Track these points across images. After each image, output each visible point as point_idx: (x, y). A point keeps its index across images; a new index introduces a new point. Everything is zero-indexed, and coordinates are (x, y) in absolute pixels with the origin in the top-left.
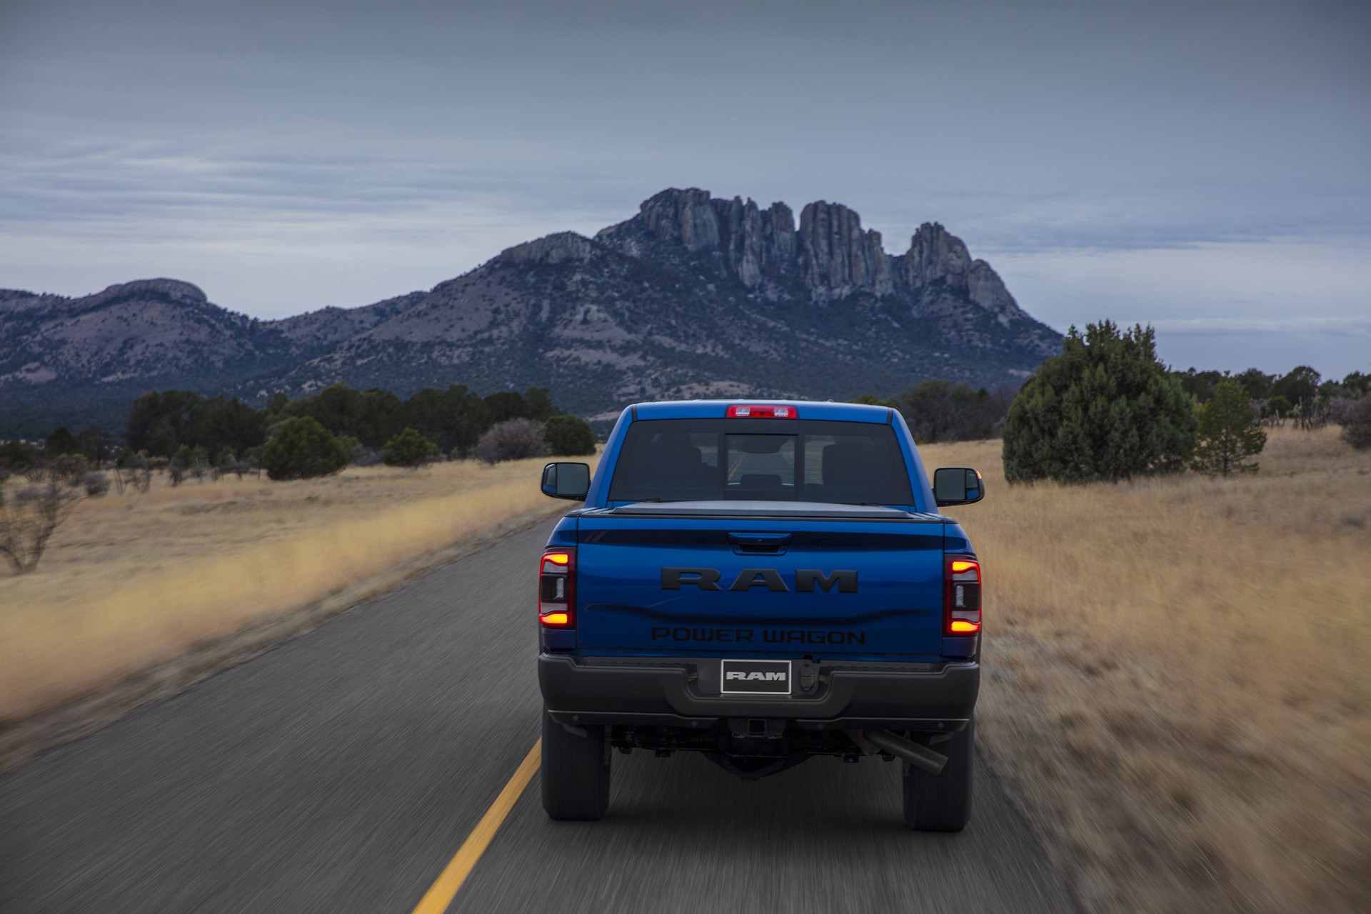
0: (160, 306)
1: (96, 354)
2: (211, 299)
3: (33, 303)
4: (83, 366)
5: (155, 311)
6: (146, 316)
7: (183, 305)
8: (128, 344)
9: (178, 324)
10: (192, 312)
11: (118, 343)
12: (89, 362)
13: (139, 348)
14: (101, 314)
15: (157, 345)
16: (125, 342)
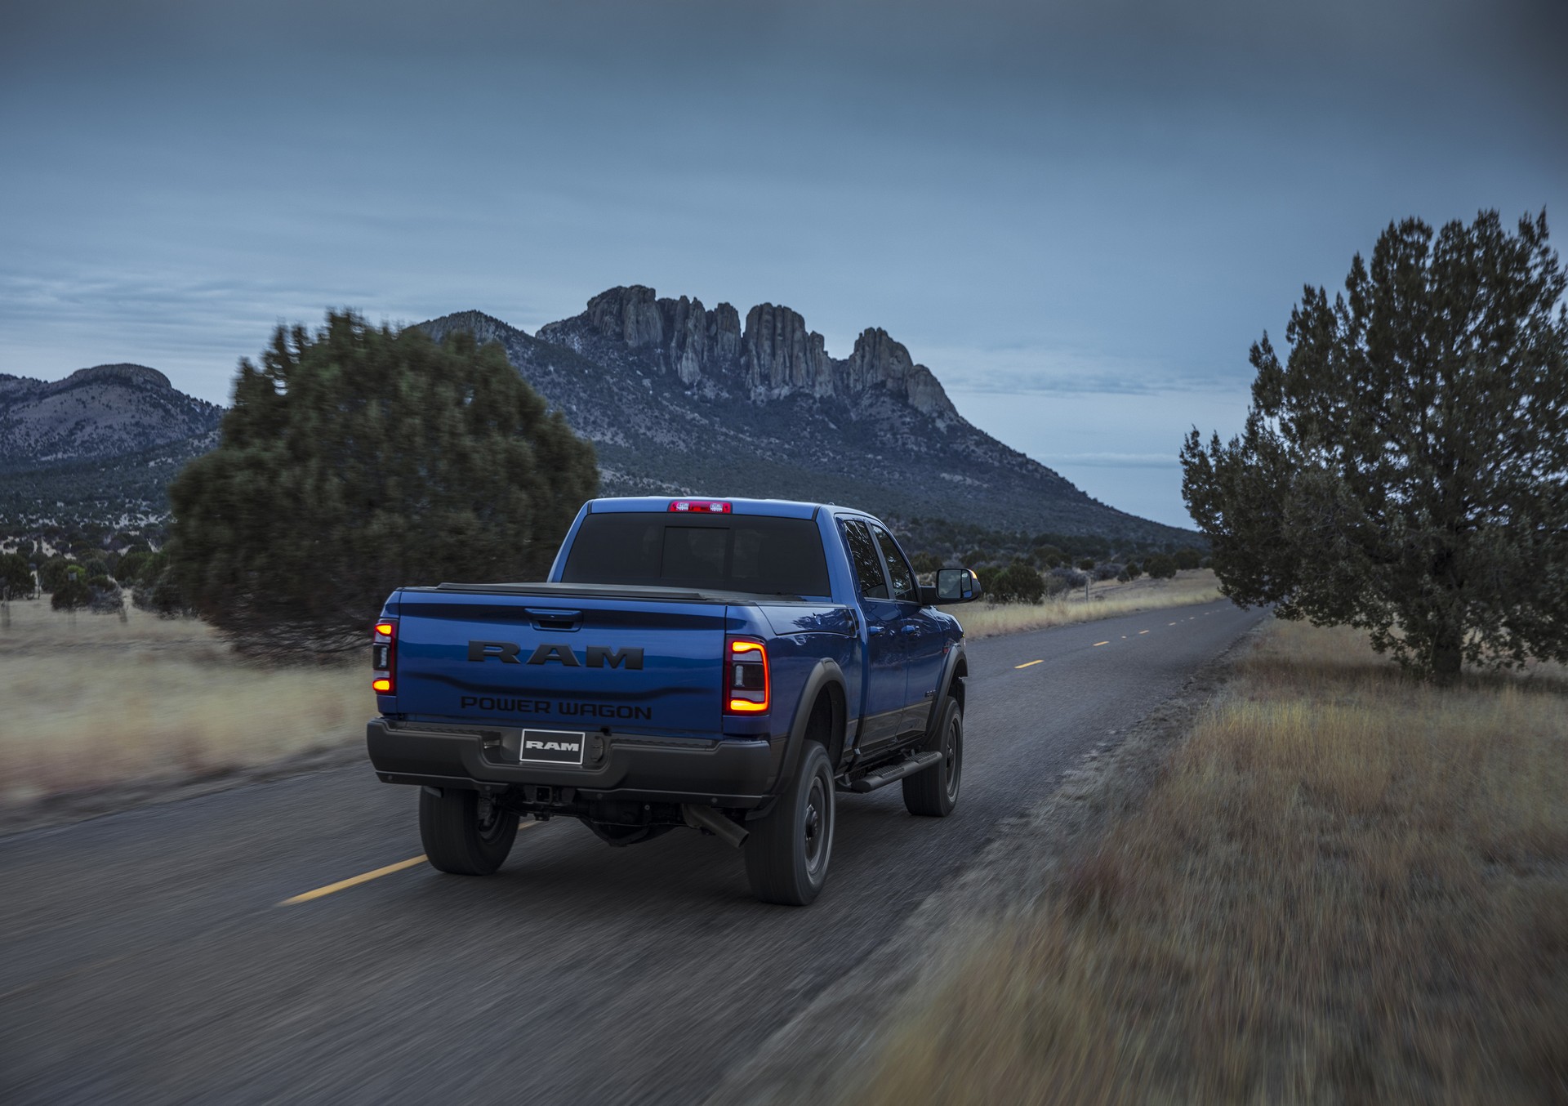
0: (119, 390)
1: (46, 434)
2: (175, 385)
3: (11, 385)
4: (30, 445)
5: (114, 394)
6: (104, 400)
7: (141, 389)
8: (80, 426)
9: (133, 408)
10: (151, 397)
11: (71, 424)
12: (37, 441)
13: (89, 429)
14: (64, 396)
15: (105, 427)
16: (77, 424)
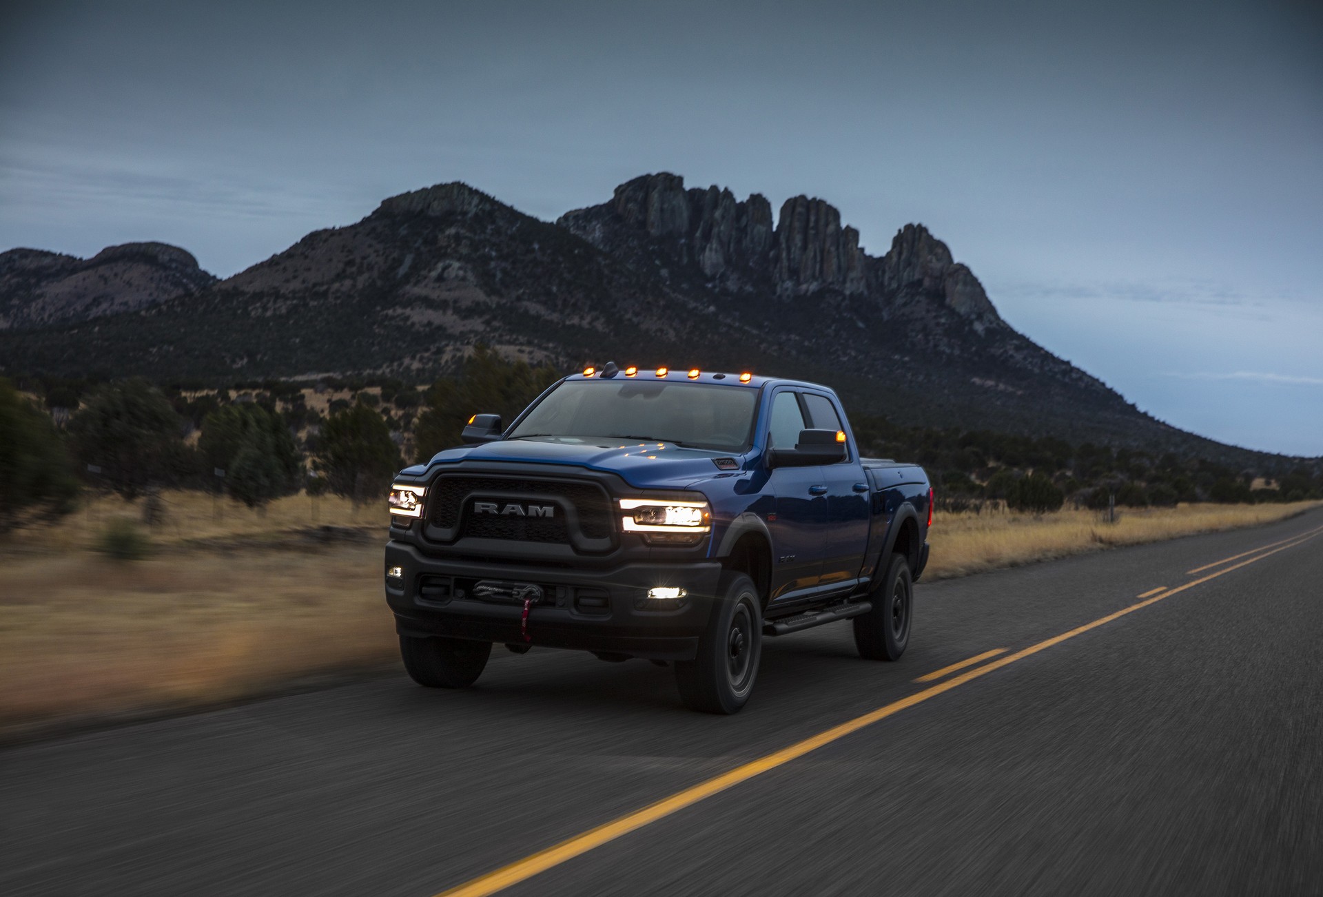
0: (143, 268)
1: (62, 309)
3: (47, 261)
4: (42, 319)
5: (137, 273)
6: (126, 277)
7: (165, 267)
8: (96, 302)
9: (154, 285)
10: (174, 275)
11: (88, 300)
12: (50, 316)
13: (104, 306)
14: (90, 272)
15: (121, 304)
16: (95, 300)
